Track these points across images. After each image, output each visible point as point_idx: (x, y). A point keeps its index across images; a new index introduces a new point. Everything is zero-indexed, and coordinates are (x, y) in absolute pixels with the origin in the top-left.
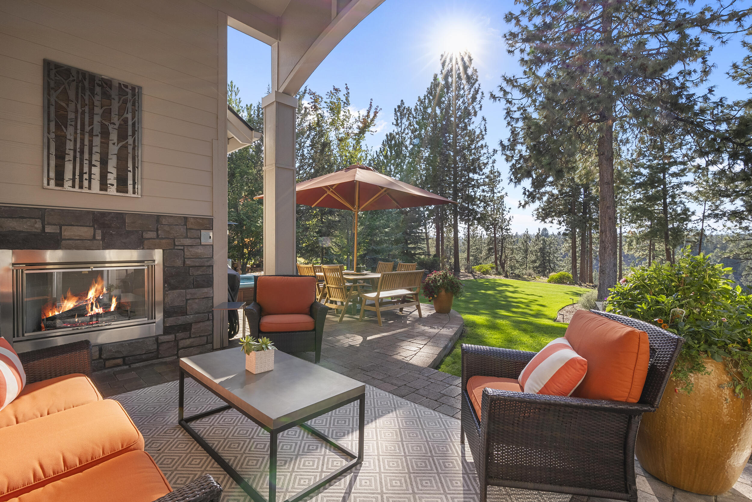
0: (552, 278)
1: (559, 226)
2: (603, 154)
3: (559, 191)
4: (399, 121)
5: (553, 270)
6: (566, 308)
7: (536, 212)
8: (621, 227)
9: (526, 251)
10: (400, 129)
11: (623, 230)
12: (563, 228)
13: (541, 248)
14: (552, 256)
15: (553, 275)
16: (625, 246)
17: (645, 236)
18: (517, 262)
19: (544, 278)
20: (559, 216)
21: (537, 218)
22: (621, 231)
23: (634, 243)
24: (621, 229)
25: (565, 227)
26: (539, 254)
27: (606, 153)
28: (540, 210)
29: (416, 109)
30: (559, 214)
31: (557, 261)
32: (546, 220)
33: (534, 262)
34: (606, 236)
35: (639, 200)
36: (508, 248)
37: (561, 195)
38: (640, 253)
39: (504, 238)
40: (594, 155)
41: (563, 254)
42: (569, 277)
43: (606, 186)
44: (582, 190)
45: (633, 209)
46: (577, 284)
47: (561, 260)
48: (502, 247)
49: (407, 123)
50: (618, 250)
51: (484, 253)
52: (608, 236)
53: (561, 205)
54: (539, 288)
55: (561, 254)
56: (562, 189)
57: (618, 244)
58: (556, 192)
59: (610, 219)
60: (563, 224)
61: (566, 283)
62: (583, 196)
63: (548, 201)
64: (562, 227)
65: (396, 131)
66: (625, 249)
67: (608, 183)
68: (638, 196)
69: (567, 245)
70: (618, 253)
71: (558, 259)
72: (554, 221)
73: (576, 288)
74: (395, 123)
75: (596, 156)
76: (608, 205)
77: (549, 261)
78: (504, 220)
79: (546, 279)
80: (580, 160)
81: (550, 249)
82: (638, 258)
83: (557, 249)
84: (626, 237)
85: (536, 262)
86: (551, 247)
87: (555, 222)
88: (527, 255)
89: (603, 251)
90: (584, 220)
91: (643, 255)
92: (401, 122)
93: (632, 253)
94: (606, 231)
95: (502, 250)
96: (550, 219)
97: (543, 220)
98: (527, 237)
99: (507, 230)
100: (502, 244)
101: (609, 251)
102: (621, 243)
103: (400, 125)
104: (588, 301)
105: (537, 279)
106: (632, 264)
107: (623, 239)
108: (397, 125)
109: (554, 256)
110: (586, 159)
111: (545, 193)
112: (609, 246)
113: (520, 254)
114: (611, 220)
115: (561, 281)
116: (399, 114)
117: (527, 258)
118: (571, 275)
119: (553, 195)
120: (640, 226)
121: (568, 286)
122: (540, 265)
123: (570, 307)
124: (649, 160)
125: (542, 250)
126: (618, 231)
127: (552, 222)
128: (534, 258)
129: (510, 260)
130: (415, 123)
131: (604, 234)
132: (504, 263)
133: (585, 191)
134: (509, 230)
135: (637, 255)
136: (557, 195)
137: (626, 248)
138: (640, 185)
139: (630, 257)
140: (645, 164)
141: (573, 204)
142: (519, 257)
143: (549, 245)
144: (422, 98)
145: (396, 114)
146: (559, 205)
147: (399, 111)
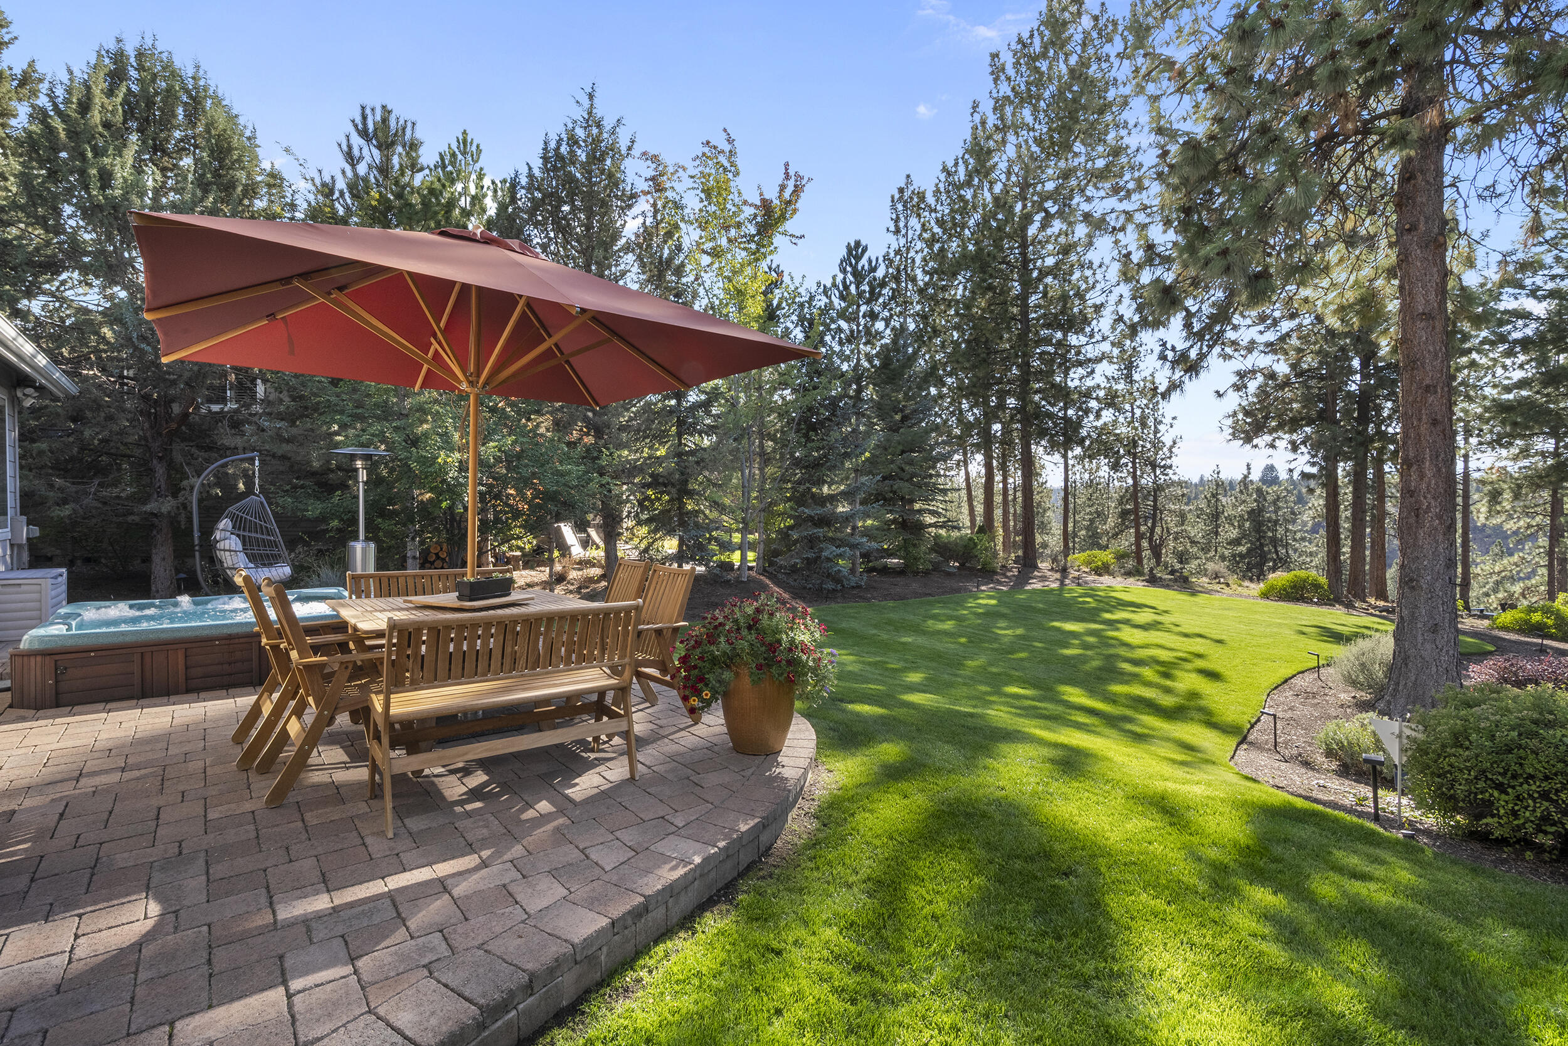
0: (1272, 588)
1: (1292, 456)
2: (1413, 228)
3: (1293, 367)
4: (902, 224)
5: (1283, 563)
6: (1298, 682)
7: (1230, 421)
8: (1466, 457)
9: (1216, 516)
10: (902, 241)
11: (1472, 465)
12: (1303, 462)
13: (1253, 510)
14: (1281, 531)
15: (1279, 578)
16: (1478, 505)
17: (1536, 480)
18: (1193, 542)
19: (1252, 585)
20: (1292, 431)
21: (1233, 434)
22: (1466, 467)
23: (1507, 495)
24: (1466, 461)
25: (1307, 457)
26: (1247, 524)
27: (1422, 227)
28: (1240, 416)
29: (937, 192)
30: (1294, 424)
31: (1295, 540)
32: (1255, 441)
33: (1236, 542)
34: (1422, 476)
35: (1522, 384)
36: (1170, 511)
37: (1298, 375)
38: (1521, 523)
39: (1158, 489)
40: (1383, 243)
41: (1310, 524)
42: (1316, 586)
43: (1420, 325)
44: (1356, 363)
45: (1502, 409)
46: (1341, 603)
47: (1303, 539)
48: (1155, 508)
49: (918, 227)
50: (1459, 516)
51: (1111, 522)
52: (1429, 474)
53: (1296, 401)
54: (1231, 613)
55: (1304, 524)
56: (1299, 360)
57: (1459, 500)
58: (1282, 368)
59: (1435, 422)
60: (1303, 449)
61: (1308, 601)
62: (1358, 377)
63: (1262, 391)
64: (1300, 457)
65: (895, 246)
66: (1480, 513)
67: (1427, 316)
68: (1517, 375)
69: (1318, 501)
70: (1459, 525)
71: (1298, 536)
72: (1278, 443)
73: (1336, 617)
74: (892, 228)
75: (1391, 245)
76: (1427, 381)
77: (1275, 541)
78: (1157, 445)
79: (1256, 588)
80: (1341, 260)
81: (1276, 512)
82: (1515, 533)
83: (1293, 513)
84: (1483, 482)
85: (1239, 544)
86: (1279, 508)
87: (1282, 444)
88: (1217, 526)
89: (1412, 520)
90: (1360, 439)
91: (1529, 526)
92: (906, 226)
93: (1497, 520)
94: (1420, 461)
95: (1154, 516)
96: (1268, 438)
97: (1248, 440)
98: (1217, 485)
99: (1165, 467)
100: (1155, 501)
101: (1430, 520)
102: (1466, 496)
103: (903, 232)
104: (1363, 665)
105: (1234, 587)
106: (1497, 550)
107: (1473, 486)
108: (897, 231)
109: (1287, 530)
110: (1358, 258)
111: (1253, 372)
112: (1432, 505)
113: (1201, 525)
114: (1439, 428)
115: (1296, 593)
116: (900, 207)
117: (1217, 533)
118: (1323, 580)
119: (1272, 376)
120: (1525, 452)
121: (1315, 608)
122: (1249, 550)
123: (1310, 677)
124: (1553, 278)
125: (1255, 515)
126: (1460, 467)
127: (1272, 446)
128: (1234, 533)
129: (1176, 539)
130: (933, 223)
131: (1415, 467)
132: (1161, 545)
133: (1365, 364)
134: (1170, 467)
135: (1511, 526)
136: (1287, 376)
137: (1484, 509)
138: (1525, 344)
139: (1489, 532)
140: (1539, 288)
141: (1329, 399)
142: (1197, 530)
143: (1275, 502)
144: (950, 164)
145: (893, 207)
146: (1291, 401)
147: (901, 198)
